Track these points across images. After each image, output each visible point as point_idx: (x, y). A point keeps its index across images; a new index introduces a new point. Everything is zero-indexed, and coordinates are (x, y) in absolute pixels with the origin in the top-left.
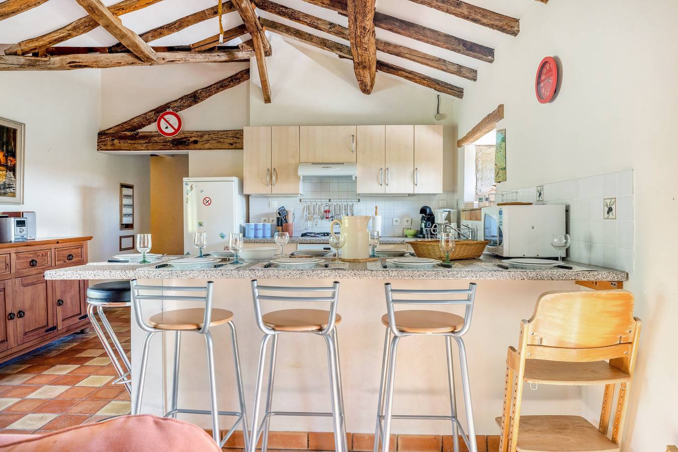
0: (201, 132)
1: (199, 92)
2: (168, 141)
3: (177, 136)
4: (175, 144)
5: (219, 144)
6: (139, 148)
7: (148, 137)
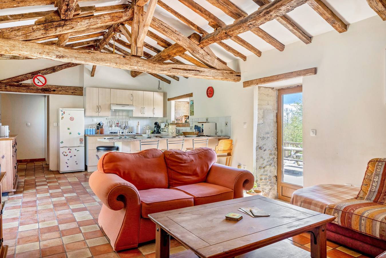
0: (57, 86)
1: (56, 67)
2: (39, 89)
3: (44, 87)
4: (43, 91)
5: (66, 92)
6: (22, 91)
7: (27, 86)
